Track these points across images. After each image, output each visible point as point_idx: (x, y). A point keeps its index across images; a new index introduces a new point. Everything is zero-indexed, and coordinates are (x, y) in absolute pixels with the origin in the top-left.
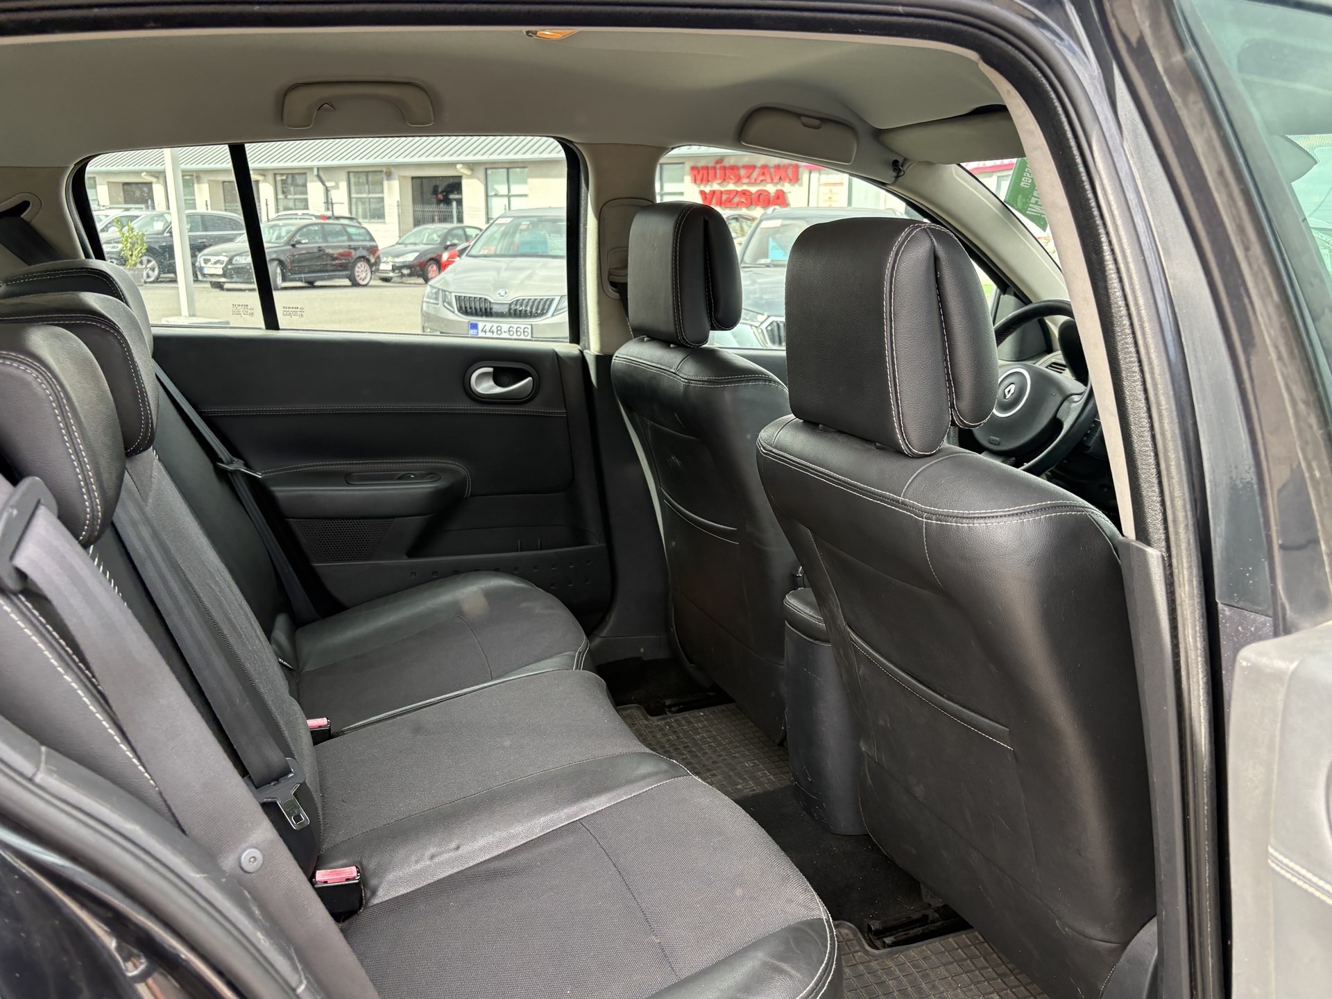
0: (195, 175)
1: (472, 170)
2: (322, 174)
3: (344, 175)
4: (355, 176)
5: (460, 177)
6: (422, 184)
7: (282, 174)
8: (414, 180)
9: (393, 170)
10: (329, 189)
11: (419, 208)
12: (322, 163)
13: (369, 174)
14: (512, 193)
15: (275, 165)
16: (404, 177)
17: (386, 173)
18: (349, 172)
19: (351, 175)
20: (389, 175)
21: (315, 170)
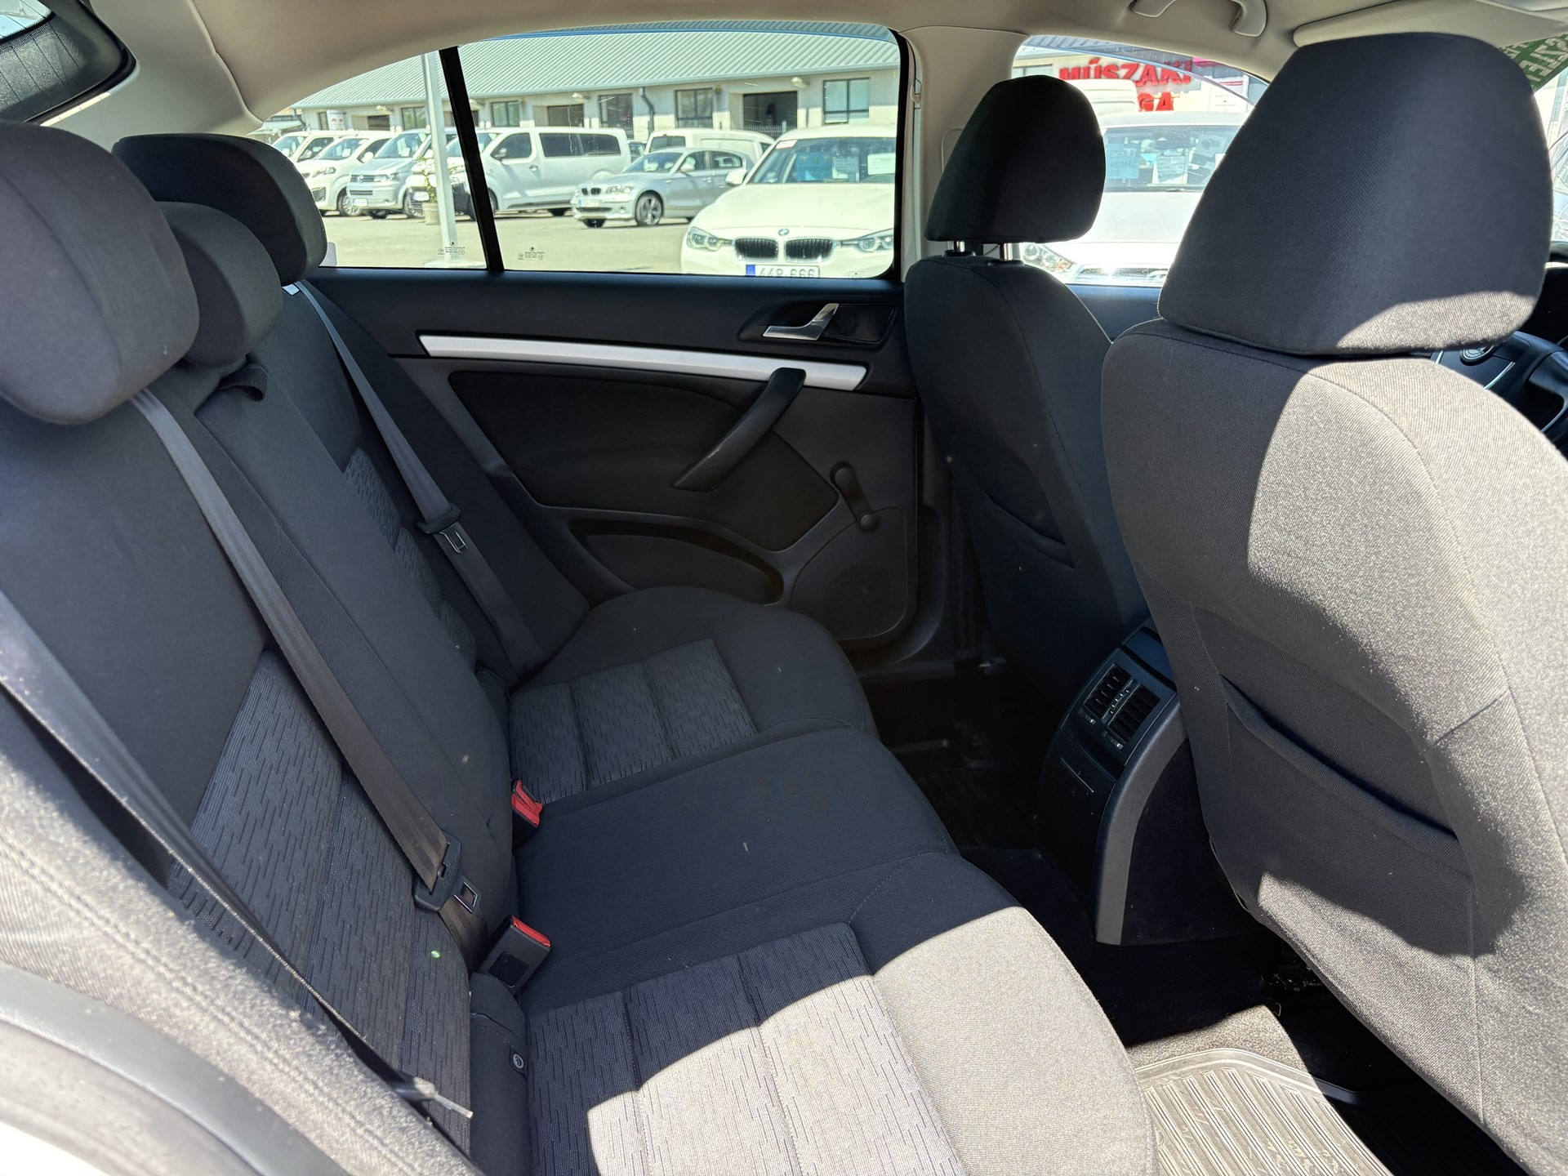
0: (520, 101)
1: (808, 83)
2: (647, 94)
4: (683, 96)
5: (795, 93)
6: (757, 101)
7: (607, 96)
8: (747, 98)
9: (723, 87)
10: (656, 110)
12: (648, 81)
13: (699, 92)
14: (852, 107)
15: (600, 85)
16: (735, 94)
17: (716, 89)
18: (677, 91)
19: (679, 93)
20: (718, 92)
21: (641, 90)
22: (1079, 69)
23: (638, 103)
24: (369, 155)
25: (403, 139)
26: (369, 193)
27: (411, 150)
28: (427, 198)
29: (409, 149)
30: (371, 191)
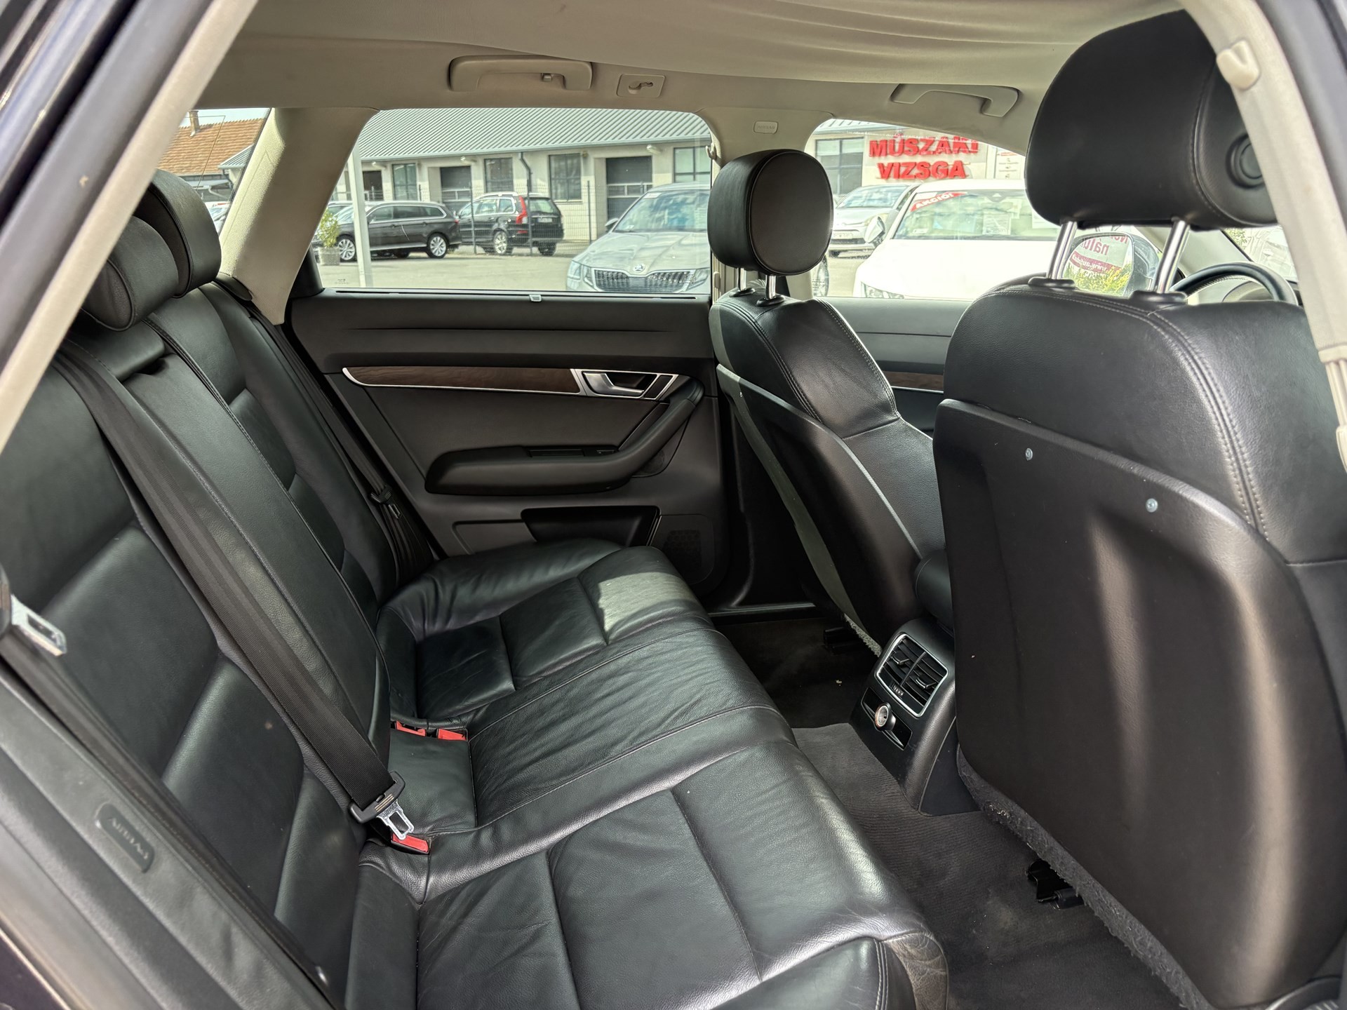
3: (544, 160)
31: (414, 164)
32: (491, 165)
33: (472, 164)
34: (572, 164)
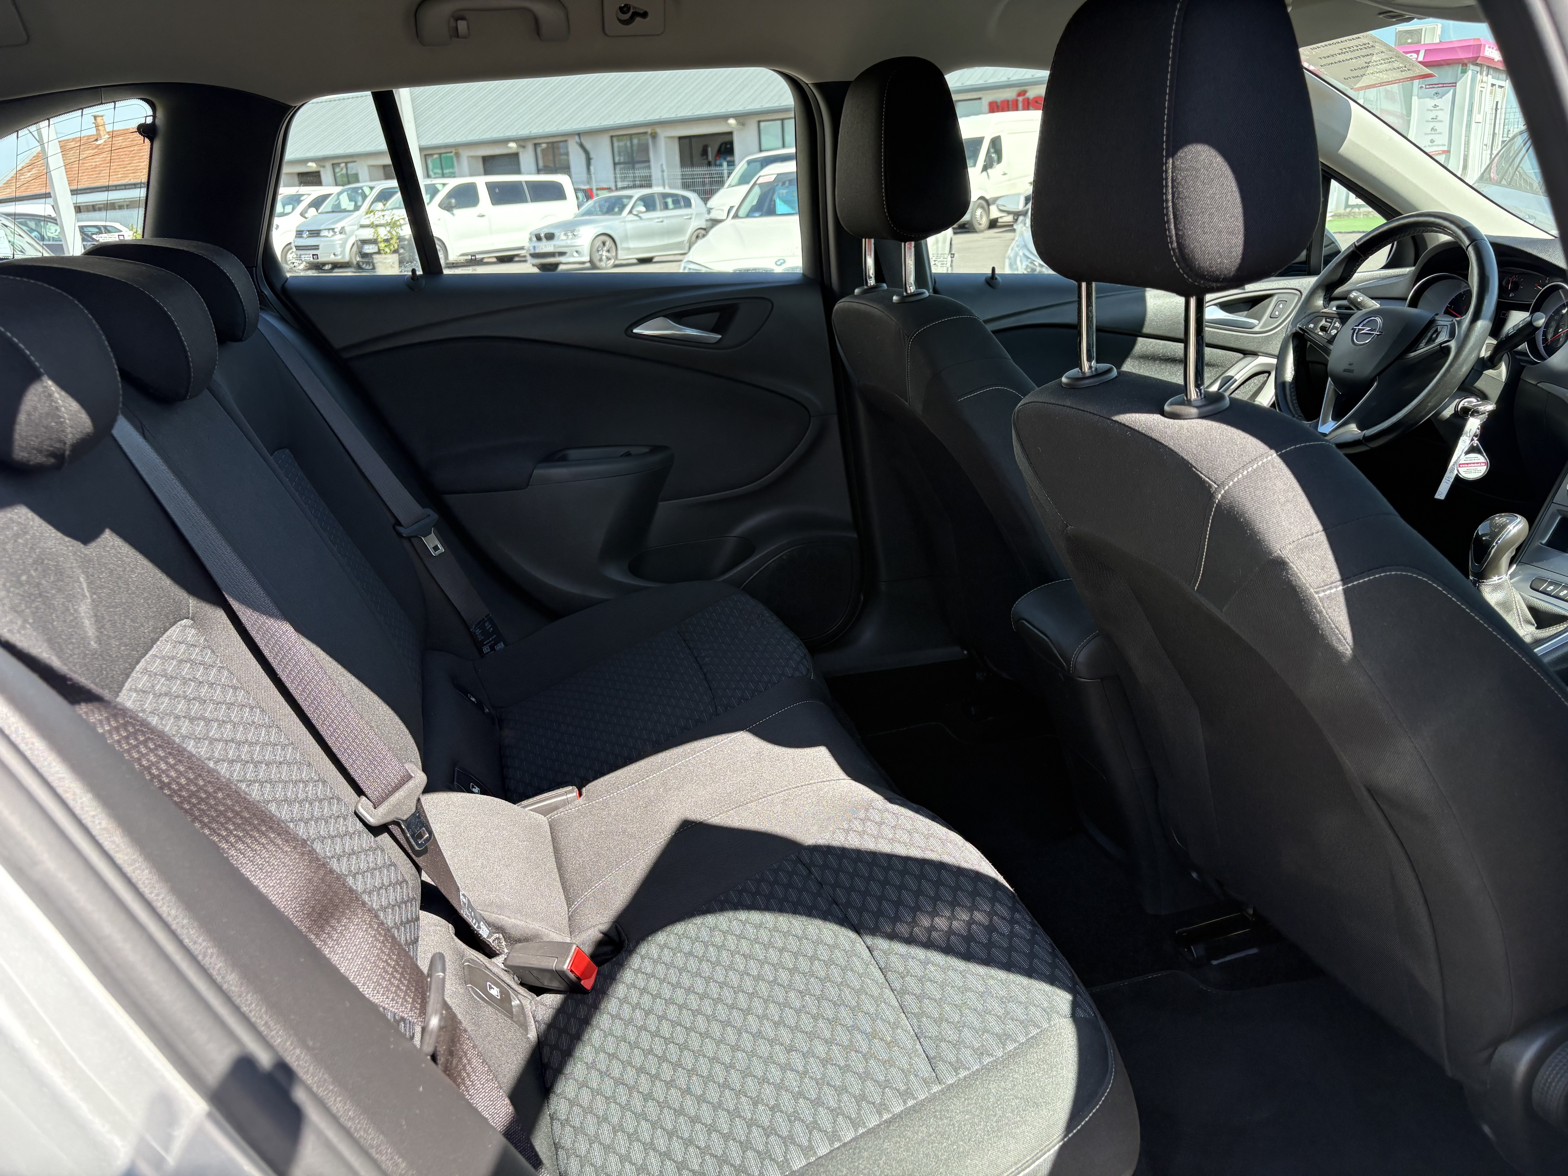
0: (454, 151)
1: (743, 124)
2: (582, 140)
3: (605, 141)
4: (618, 139)
5: (731, 133)
6: (690, 144)
7: (542, 143)
8: (683, 141)
9: (659, 130)
10: (592, 155)
11: (688, 171)
13: (634, 135)
15: (535, 133)
16: (671, 137)
17: (651, 133)
18: (612, 137)
19: (615, 139)
20: (654, 136)
21: (577, 138)
22: (1008, 101)
23: (573, 148)
24: (312, 211)
25: (345, 194)
26: (316, 247)
27: (356, 204)
28: (376, 250)
29: (353, 203)
30: (318, 246)
31: (451, 152)
32: (543, 150)
33: (521, 150)
34: (639, 145)
